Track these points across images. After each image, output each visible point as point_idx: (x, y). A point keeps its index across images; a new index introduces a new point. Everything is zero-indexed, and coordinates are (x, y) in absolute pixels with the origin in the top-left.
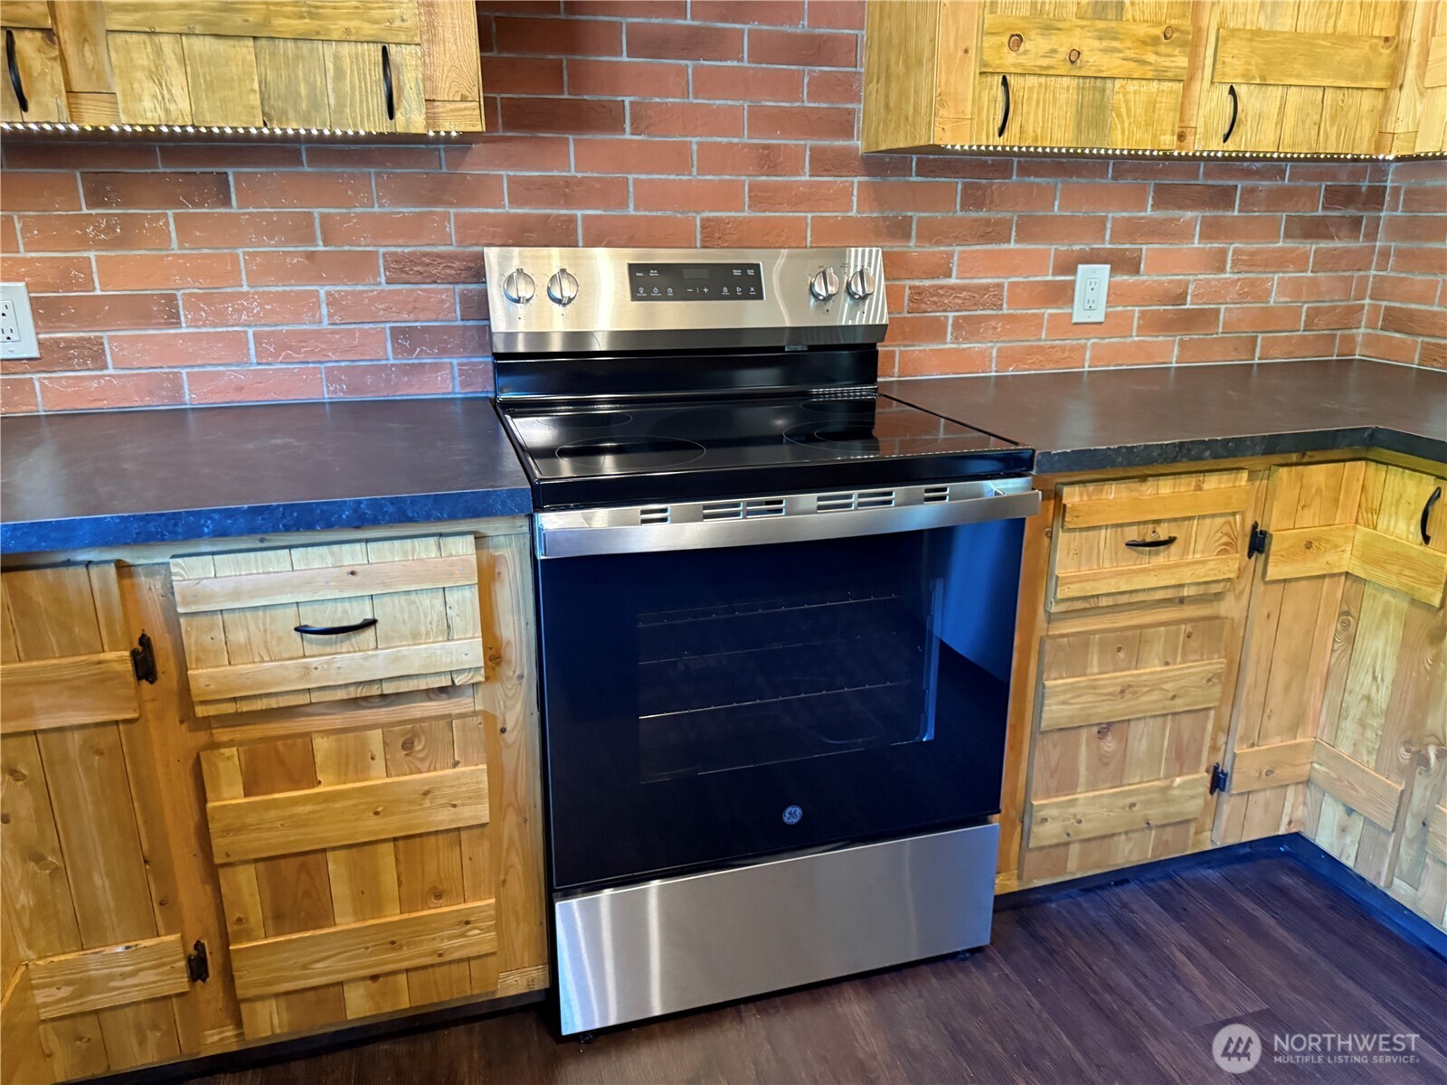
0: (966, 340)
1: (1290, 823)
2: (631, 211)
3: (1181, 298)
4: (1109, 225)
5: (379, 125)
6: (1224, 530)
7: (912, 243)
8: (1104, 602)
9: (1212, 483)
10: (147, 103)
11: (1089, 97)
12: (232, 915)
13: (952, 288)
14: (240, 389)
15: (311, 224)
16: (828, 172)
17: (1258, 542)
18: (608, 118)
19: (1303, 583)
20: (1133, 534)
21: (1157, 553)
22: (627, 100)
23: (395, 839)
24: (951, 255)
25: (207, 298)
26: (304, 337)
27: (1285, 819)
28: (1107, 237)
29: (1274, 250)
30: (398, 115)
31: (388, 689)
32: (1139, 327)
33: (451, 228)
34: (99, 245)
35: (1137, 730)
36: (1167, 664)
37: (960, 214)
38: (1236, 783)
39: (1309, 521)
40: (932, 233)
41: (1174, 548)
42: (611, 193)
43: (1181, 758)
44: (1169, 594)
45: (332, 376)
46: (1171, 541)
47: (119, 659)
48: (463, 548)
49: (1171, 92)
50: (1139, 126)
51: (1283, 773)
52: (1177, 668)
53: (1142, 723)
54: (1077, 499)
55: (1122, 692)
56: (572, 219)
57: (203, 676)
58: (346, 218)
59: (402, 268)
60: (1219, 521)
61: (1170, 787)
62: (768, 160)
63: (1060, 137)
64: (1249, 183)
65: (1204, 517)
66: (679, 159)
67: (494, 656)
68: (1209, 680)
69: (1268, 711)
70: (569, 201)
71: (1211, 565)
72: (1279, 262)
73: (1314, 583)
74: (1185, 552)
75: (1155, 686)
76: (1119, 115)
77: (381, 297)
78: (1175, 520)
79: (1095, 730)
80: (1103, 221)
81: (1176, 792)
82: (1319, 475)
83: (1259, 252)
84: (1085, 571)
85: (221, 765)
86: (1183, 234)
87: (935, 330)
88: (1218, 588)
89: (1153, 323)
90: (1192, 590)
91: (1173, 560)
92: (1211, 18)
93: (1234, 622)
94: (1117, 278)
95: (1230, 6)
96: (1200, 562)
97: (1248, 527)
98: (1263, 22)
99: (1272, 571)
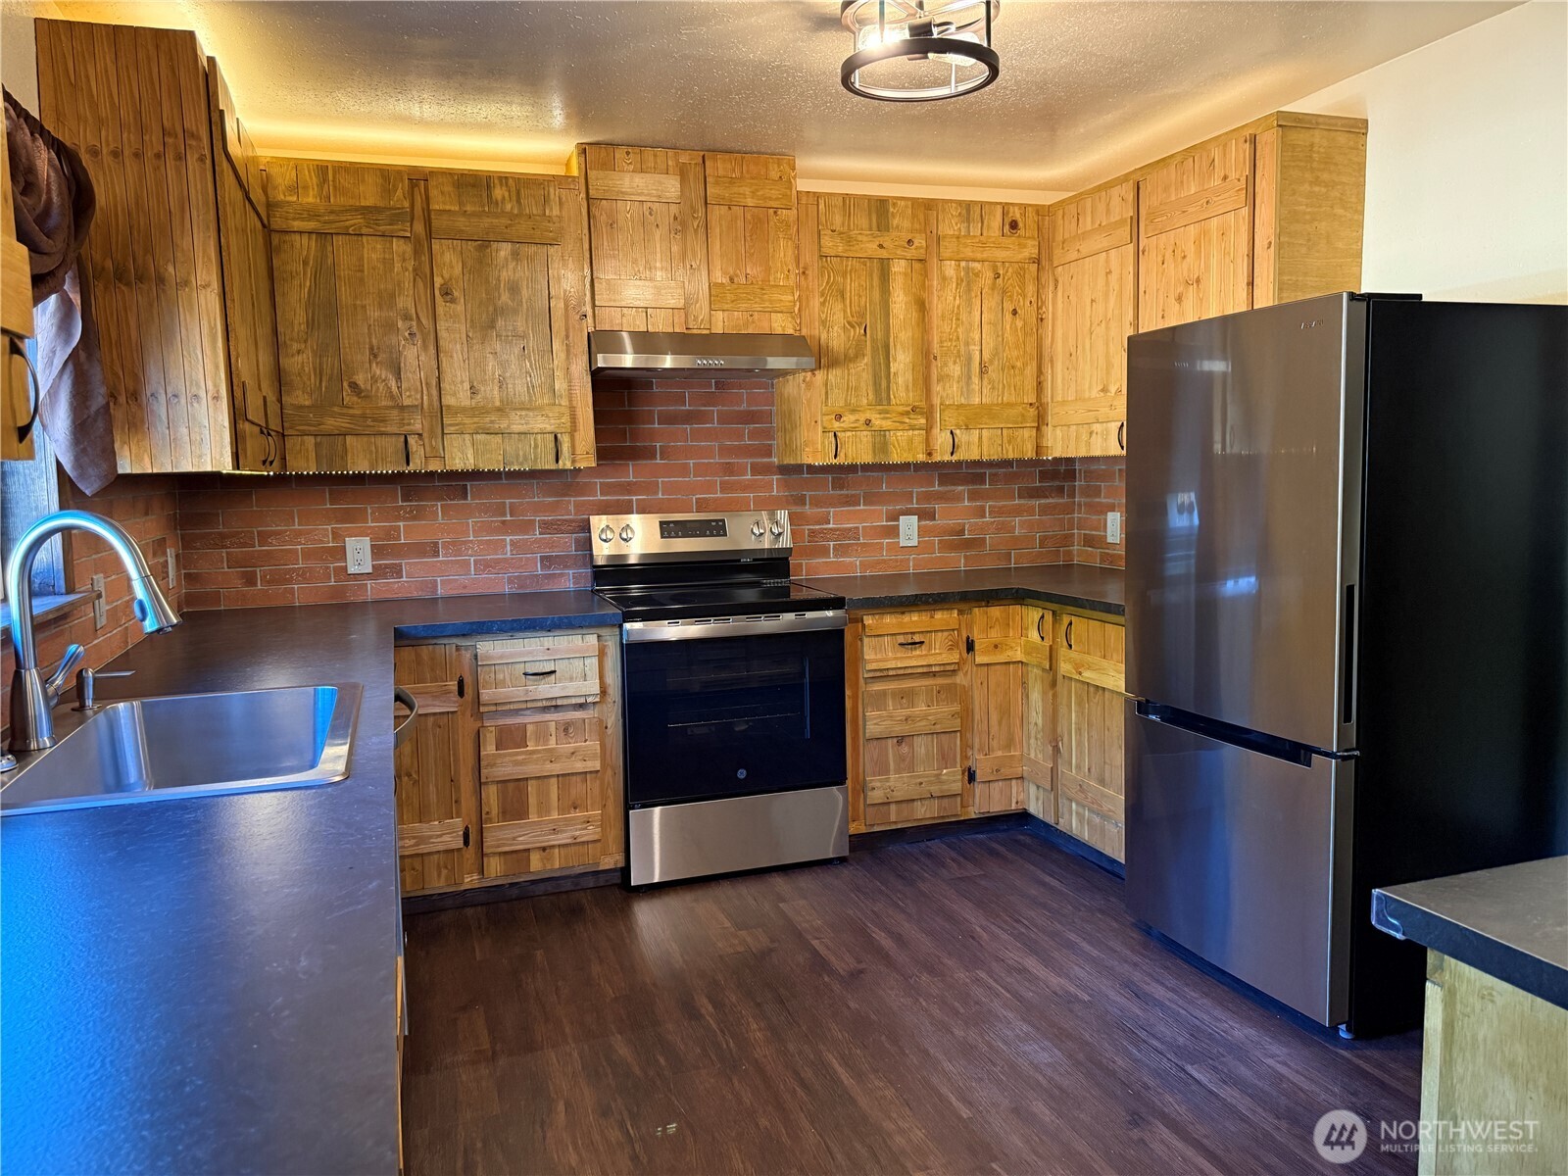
0: (842, 556)
1: (1017, 803)
2: (660, 496)
3: (962, 532)
4: (915, 495)
5: (553, 467)
6: (950, 637)
7: (807, 507)
8: (891, 673)
9: (939, 615)
10: (457, 461)
11: (878, 440)
12: (485, 809)
13: (831, 529)
14: (465, 587)
15: (504, 507)
16: (760, 474)
17: (970, 646)
18: (650, 454)
19: (998, 667)
20: (901, 639)
21: (915, 649)
22: (658, 445)
23: (558, 776)
24: (829, 513)
25: (453, 543)
26: (498, 562)
27: (1014, 801)
28: (915, 501)
29: (1013, 505)
30: (560, 462)
31: (559, 702)
32: (939, 549)
33: (571, 507)
34: (405, 519)
35: (918, 741)
36: (929, 706)
37: (831, 492)
38: (979, 777)
39: (995, 634)
40: (817, 502)
41: (923, 647)
42: (651, 488)
43: (945, 760)
44: (925, 670)
45: (510, 581)
46: (922, 643)
47: (453, 685)
48: (592, 639)
49: (919, 435)
50: (905, 451)
51: (1006, 772)
52: (934, 709)
53: (920, 738)
54: (871, 622)
55: (906, 720)
56: (631, 501)
57: (486, 694)
58: (521, 504)
59: (546, 527)
60: (946, 634)
61: (940, 774)
62: (729, 469)
63: (866, 457)
64: (994, 471)
65: (937, 631)
66: (684, 471)
67: (604, 692)
68: (952, 716)
69: (991, 737)
70: (629, 493)
71: (944, 655)
72: (1017, 511)
73: (1004, 667)
74: (930, 649)
75: (925, 717)
76: (894, 446)
77: (536, 541)
78: (922, 632)
79: (895, 740)
80: (911, 493)
81: (944, 777)
82: (996, 611)
83: (1004, 506)
84: (879, 656)
85: (488, 735)
86: (959, 498)
87: (825, 552)
88: (952, 668)
89: (946, 546)
90: (937, 669)
91: (924, 653)
92: (936, 401)
93: (964, 686)
94: (923, 523)
95: (945, 395)
96: (938, 653)
97: (965, 639)
98: (963, 401)
99: (979, 659)
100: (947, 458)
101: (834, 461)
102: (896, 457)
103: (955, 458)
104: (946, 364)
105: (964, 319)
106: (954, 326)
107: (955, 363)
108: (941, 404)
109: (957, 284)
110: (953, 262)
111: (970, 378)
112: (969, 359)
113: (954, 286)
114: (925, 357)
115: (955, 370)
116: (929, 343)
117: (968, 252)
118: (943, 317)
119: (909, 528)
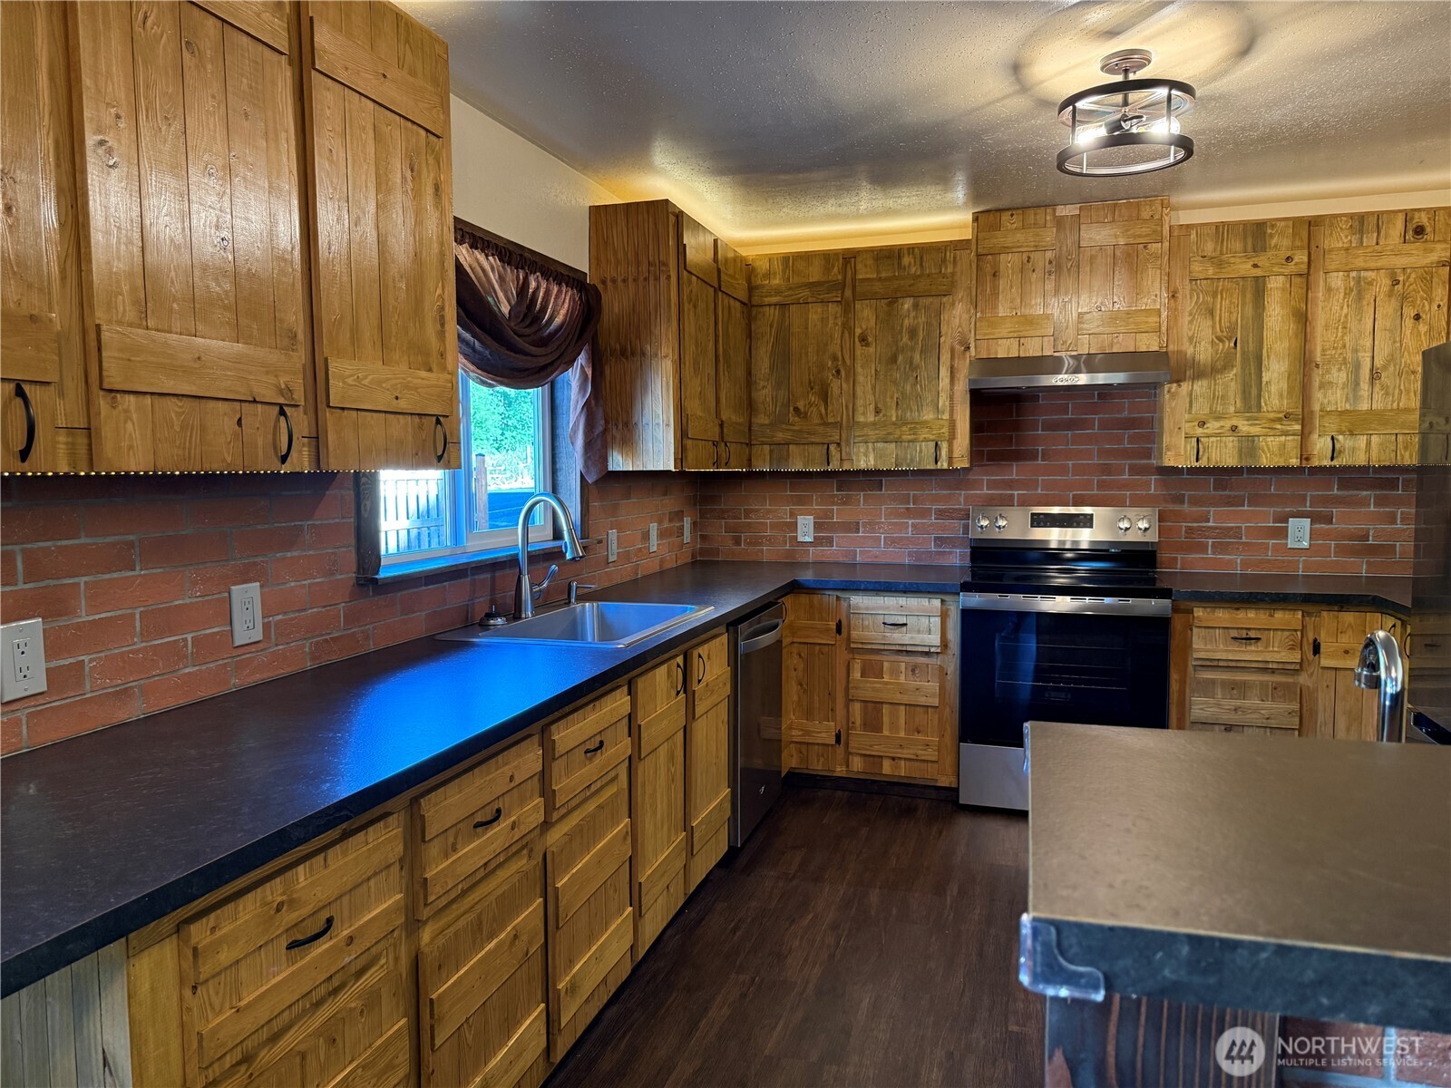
0: (1220, 554)
2: (1039, 491)
3: (1364, 538)
4: (1308, 498)
5: (931, 466)
6: (1292, 637)
7: (1186, 505)
8: (1221, 664)
9: (1279, 615)
10: (862, 463)
11: (1245, 444)
12: (852, 719)
13: (1210, 527)
14: (876, 557)
15: (909, 498)
16: (1137, 474)
17: (1316, 649)
18: (1032, 456)
19: (1349, 672)
20: (1234, 633)
21: (1250, 644)
22: (1040, 448)
23: (906, 705)
24: (1209, 512)
25: (870, 523)
26: (901, 539)
28: (1308, 504)
30: (939, 463)
31: (909, 648)
32: (1335, 552)
33: (962, 499)
34: (837, 504)
36: (1263, 701)
37: (1213, 493)
39: (1347, 640)
40: (1195, 501)
41: (1259, 644)
42: (1032, 484)
44: (1261, 665)
45: (910, 554)
46: (1258, 639)
47: (833, 625)
48: (936, 603)
49: (1294, 440)
50: (1276, 455)
52: (1268, 704)
53: (1251, 730)
54: (1201, 614)
55: (1235, 710)
56: (1012, 495)
57: (854, 634)
58: (922, 495)
59: (941, 514)
60: (1287, 633)
62: (1107, 469)
63: (1230, 461)
65: (1277, 630)
66: (1063, 470)
67: (945, 644)
68: (1290, 713)
70: (1011, 488)
71: (1283, 654)
74: (1266, 647)
75: (1256, 710)
76: (1263, 451)
77: (932, 524)
78: (1259, 629)
79: (1223, 727)
80: (1303, 496)
82: (1347, 617)
84: (1209, 647)
85: (856, 665)
86: (1362, 503)
87: (1203, 548)
88: (1293, 667)
89: (1341, 550)
90: (1275, 666)
91: (1260, 649)
92: (1317, 407)
93: (1308, 687)
94: (1317, 526)
95: (1326, 401)
96: (1277, 652)
97: (1311, 640)
98: (1348, 407)
99: (1325, 662)
100: (1327, 463)
101: (1197, 465)
102: (1265, 461)
103: (1336, 463)
104: (1328, 372)
105: (1353, 328)
106: (1340, 334)
107: (1340, 370)
108: (1321, 411)
109: (1345, 294)
110: (1341, 273)
111: (1357, 384)
112: (1357, 366)
113: (1342, 296)
114: (1304, 365)
115: (1339, 376)
116: (1311, 352)
117: (1360, 263)
118: (1327, 327)
119: (1300, 532)
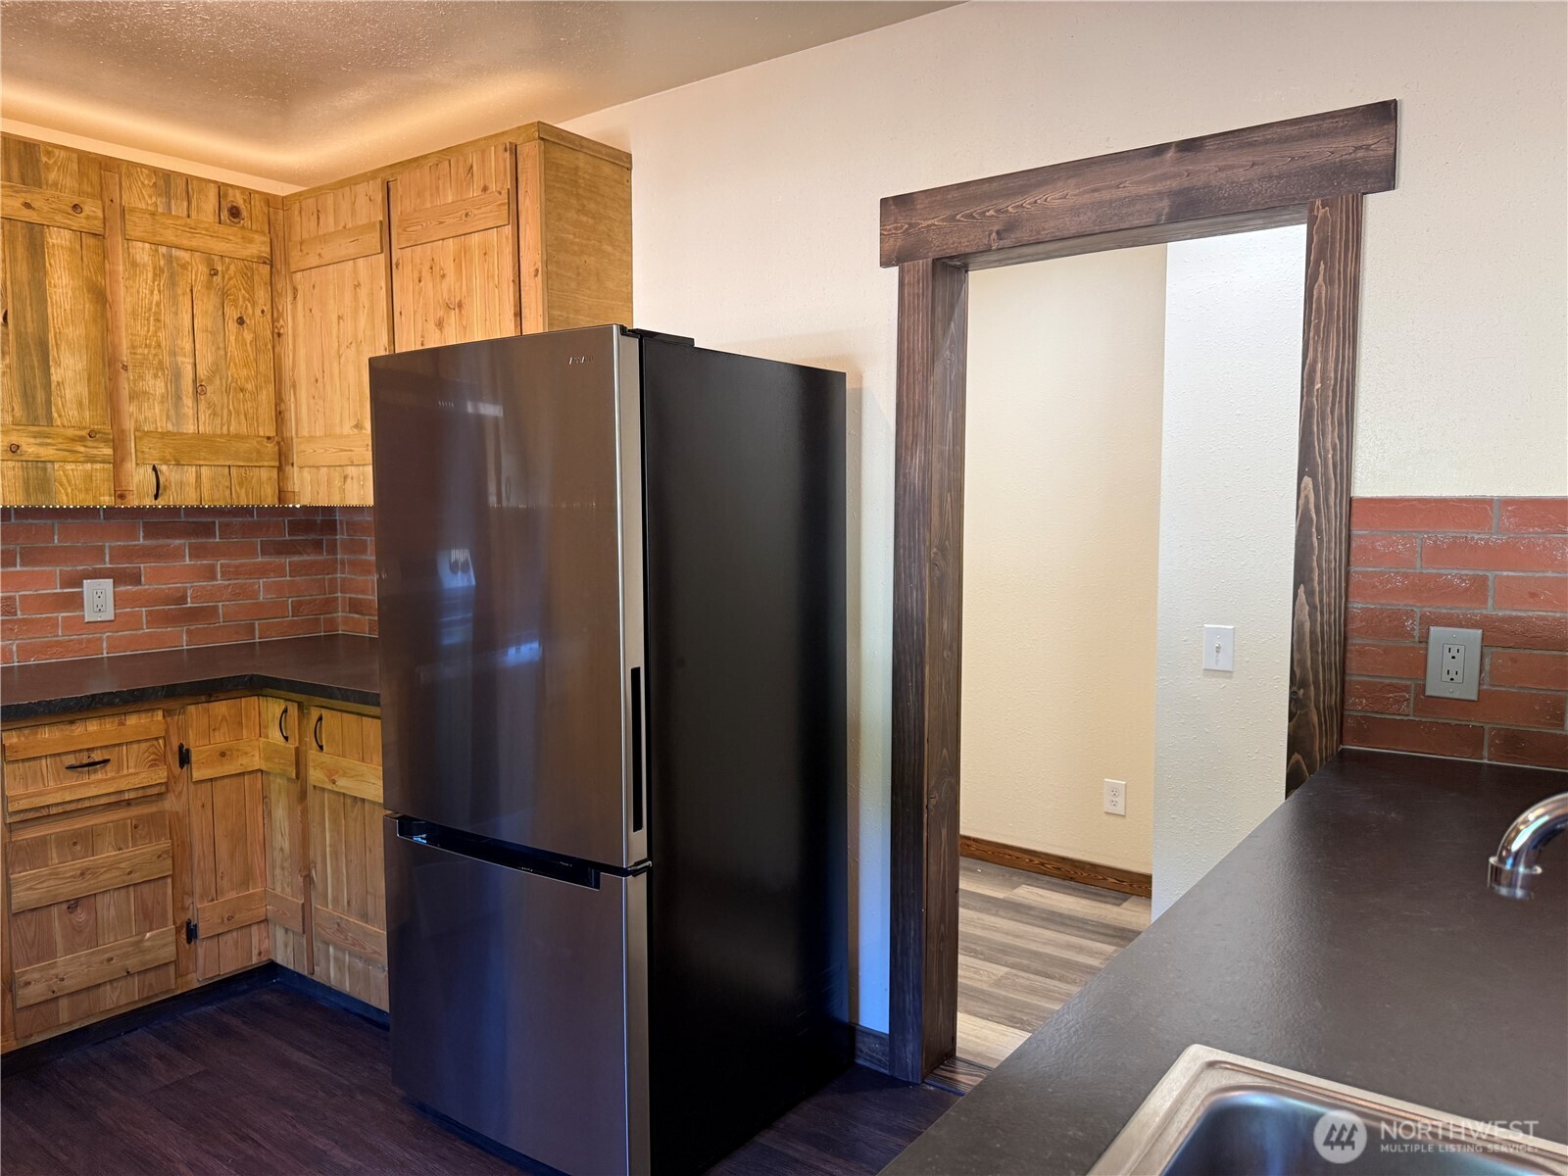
1: (260, 954)
3: (183, 599)
4: (107, 552)
6: (151, 750)
8: (52, 811)
9: (132, 720)
11: (33, 473)
17: (184, 758)
19: (226, 781)
20: (70, 760)
21: (95, 772)
27: (255, 952)
28: (107, 559)
29: (254, 564)
32: (147, 622)
35: (103, 902)
36: (120, 849)
38: (202, 933)
39: (221, 739)
41: (109, 767)
43: (148, 917)
44: (113, 799)
46: (106, 761)
49: (104, 469)
50: (80, 491)
51: (243, 917)
52: (128, 852)
53: (107, 896)
54: (16, 740)
55: (82, 874)
60: (144, 745)
61: (141, 941)
63: (14, 499)
64: (225, 520)
65: (131, 742)
68: (159, 856)
69: (219, 875)
71: (144, 775)
72: (262, 571)
73: (235, 780)
74: (119, 768)
75: (114, 866)
76: (62, 485)
78: (106, 747)
79: (64, 907)
80: (101, 549)
81: (147, 944)
82: (221, 708)
83: (242, 565)
84: (31, 790)
86: (176, 554)
88: (155, 791)
89: (155, 619)
90: (132, 795)
91: (110, 775)
92: (129, 425)
93: (177, 813)
94: (122, 588)
95: (142, 418)
96: (134, 773)
97: (176, 748)
98: (170, 427)
99: (197, 775)
100: (149, 502)
102: (65, 499)
103: (160, 503)
104: (142, 378)
105: (167, 320)
106: (152, 328)
107: (156, 376)
108: (136, 430)
109: (155, 275)
110: (147, 245)
111: (179, 398)
112: (177, 375)
113: (150, 275)
114: (107, 366)
115: (157, 386)
116: (115, 347)
117: (170, 236)
118: (134, 314)
119: (99, 597)
